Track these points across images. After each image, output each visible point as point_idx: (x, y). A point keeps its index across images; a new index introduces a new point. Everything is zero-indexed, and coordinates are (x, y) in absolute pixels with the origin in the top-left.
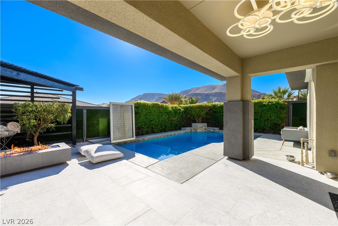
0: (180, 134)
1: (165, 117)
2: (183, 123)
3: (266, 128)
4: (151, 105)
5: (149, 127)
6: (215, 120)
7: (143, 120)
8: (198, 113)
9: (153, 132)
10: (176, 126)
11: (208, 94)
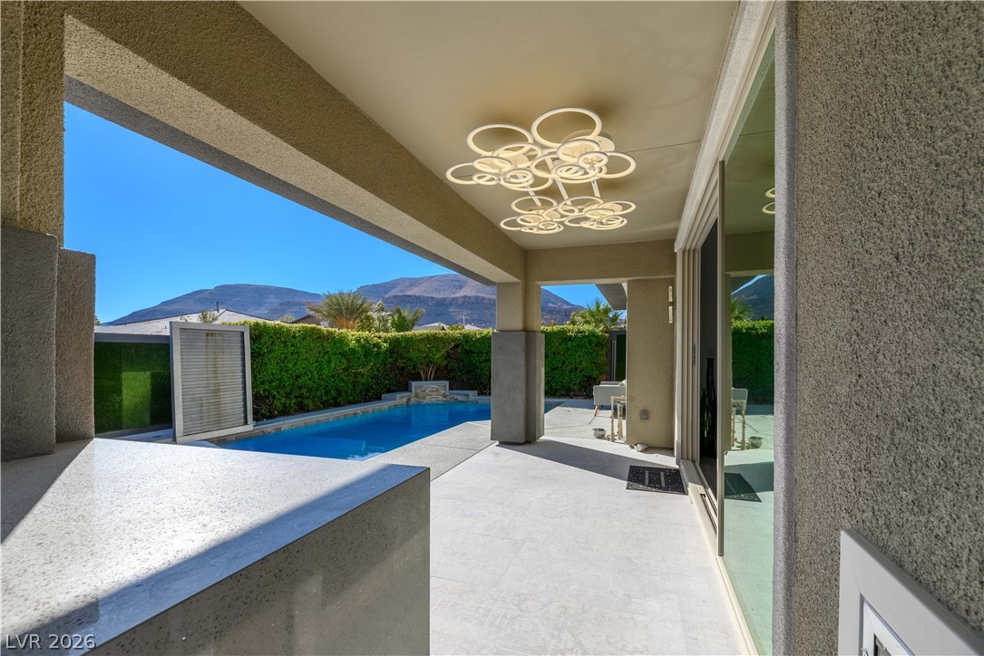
0: (379, 410)
1: (337, 364)
2: (387, 382)
3: (572, 386)
4: (299, 331)
5: (290, 394)
6: (468, 372)
7: (273, 374)
8: (425, 355)
9: (302, 409)
10: (367, 390)
11: (445, 299)
